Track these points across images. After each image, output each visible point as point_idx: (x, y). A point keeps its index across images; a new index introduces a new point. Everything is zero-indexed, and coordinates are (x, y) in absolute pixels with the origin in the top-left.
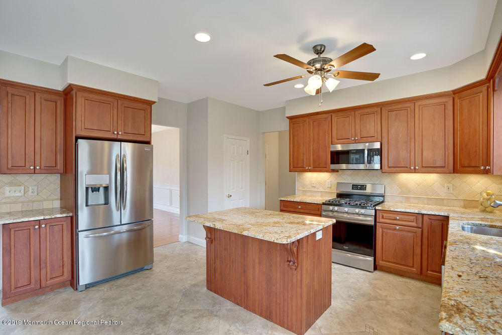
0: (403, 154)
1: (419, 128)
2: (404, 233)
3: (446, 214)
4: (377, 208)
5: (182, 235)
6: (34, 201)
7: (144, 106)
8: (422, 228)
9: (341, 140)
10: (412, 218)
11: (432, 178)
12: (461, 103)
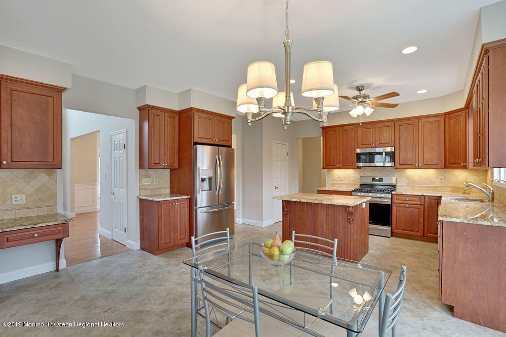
0: (410, 155)
1: (422, 137)
2: (411, 209)
3: (440, 195)
4: (393, 193)
5: (239, 218)
6: (156, 189)
7: (228, 120)
8: (424, 205)
9: (364, 145)
10: (417, 199)
11: (430, 172)
12: (449, 122)
